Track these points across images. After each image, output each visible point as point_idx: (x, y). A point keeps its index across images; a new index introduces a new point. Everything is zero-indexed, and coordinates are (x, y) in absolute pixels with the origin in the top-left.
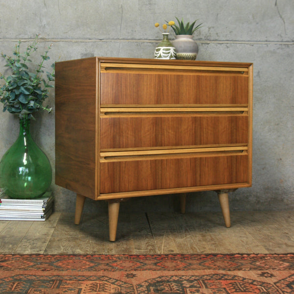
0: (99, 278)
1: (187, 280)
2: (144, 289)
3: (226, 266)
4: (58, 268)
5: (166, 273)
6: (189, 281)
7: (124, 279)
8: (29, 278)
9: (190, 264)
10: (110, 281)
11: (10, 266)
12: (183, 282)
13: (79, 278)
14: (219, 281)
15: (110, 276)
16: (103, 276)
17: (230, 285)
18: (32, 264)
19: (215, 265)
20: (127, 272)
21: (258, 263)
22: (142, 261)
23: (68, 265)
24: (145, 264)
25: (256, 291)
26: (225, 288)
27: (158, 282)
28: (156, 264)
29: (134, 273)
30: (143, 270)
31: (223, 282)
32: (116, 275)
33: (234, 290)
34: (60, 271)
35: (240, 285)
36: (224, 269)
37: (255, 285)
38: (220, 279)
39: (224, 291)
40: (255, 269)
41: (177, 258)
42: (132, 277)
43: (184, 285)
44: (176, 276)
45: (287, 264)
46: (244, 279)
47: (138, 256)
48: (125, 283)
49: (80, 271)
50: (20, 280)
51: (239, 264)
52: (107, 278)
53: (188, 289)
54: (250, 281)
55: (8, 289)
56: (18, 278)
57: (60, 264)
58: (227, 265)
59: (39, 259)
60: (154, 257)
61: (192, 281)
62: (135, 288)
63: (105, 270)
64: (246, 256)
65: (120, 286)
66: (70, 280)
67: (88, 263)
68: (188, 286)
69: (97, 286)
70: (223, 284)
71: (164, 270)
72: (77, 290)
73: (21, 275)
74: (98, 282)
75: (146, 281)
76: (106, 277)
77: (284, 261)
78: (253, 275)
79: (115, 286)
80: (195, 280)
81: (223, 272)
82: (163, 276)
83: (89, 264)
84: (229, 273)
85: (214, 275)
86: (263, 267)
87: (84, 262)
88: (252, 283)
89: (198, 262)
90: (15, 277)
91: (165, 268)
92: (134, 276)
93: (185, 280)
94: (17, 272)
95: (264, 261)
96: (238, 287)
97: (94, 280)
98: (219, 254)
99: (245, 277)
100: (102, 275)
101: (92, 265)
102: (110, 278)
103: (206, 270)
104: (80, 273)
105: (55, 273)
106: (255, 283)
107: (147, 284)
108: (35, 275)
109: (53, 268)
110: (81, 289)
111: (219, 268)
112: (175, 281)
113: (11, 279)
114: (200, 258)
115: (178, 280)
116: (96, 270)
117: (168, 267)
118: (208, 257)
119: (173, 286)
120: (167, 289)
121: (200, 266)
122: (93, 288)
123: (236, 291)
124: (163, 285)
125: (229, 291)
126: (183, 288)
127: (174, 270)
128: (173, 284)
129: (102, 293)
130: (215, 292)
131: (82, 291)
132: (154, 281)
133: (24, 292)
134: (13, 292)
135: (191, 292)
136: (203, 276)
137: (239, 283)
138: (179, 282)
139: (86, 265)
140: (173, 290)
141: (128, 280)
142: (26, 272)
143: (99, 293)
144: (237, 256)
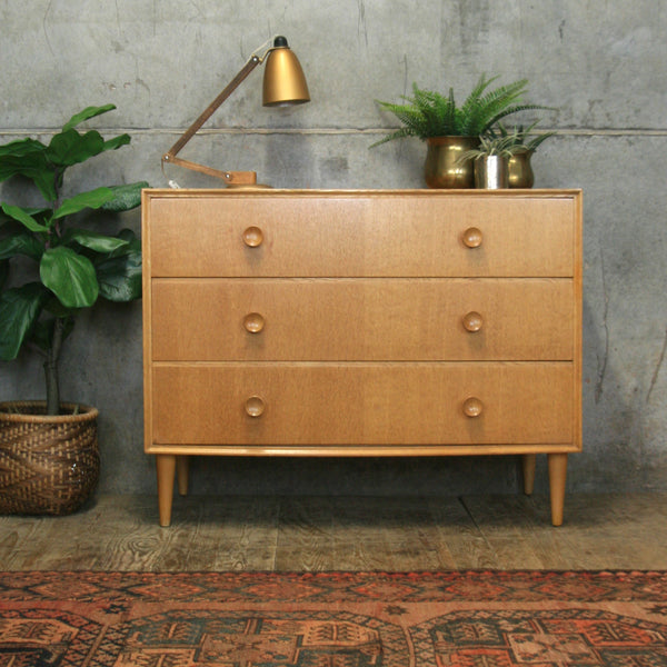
0: (334, 616)
1: (510, 620)
2: (425, 636)
3: (585, 594)
4: (251, 597)
5: (465, 605)
6: (512, 620)
7: (384, 616)
8: (197, 615)
10: (356, 619)
11: (155, 595)
12: (501, 622)
13: (296, 615)
14: (570, 621)
15: (356, 612)
16: (342, 613)
17: (594, 628)
19: (561, 592)
20: (389, 604)
21: (647, 589)
22: (414, 583)
25: (643, 639)
26: (582, 635)
27: (450, 622)
28: (443, 589)
29: (403, 605)
30: (419, 601)
31: (580, 624)
32: (367, 608)
33: (600, 638)
34: (255, 602)
35: (613, 628)
36: (579, 599)
37: (642, 628)
38: (572, 618)
39: (581, 639)
40: (640, 598)
42: (399, 614)
43: (502, 628)
44: (485, 611)
46: (620, 617)
47: (406, 574)
48: (387, 623)
49: (294, 601)
50: (181, 619)
51: (610, 590)
52: (349, 616)
53: (510, 636)
54: (632, 622)
55: (161, 636)
56: (177, 616)
57: (253, 590)
58: (585, 591)
59: (209, 580)
60: (441, 574)
61: (516, 621)
62: (406, 633)
63: (343, 600)
64: (621, 574)
65: (377, 629)
66: (278, 618)
67: (307, 588)
68: (510, 629)
69: (332, 630)
70: (578, 625)
71: (461, 600)
72: (294, 638)
73: (182, 611)
74: (332, 623)
75: (427, 622)
76: (348, 613)
78: (638, 610)
79: (368, 630)
80: (523, 618)
81: (578, 605)
82: (458, 612)
83: (309, 590)
84: (591, 606)
85: (560, 611)
86: (657, 595)
88: (636, 626)
89: (526, 584)
90: (170, 614)
91: (461, 596)
92: (402, 611)
93: (504, 618)
94: (171, 604)
96: (609, 633)
97: (325, 620)
98: (567, 571)
99: (621, 614)
100: (338, 609)
102: (356, 615)
103: (543, 602)
104: (295, 606)
105: (247, 606)
106: (642, 625)
107: (430, 626)
108: (207, 610)
109: (241, 596)
110: (303, 635)
111: (570, 597)
112: (483, 620)
113: (162, 617)
114: (532, 579)
115: (490, 618)
116: (326, 601)
117: (468, 594)
118: (547, 576)
119: (481, 629)
120: (469, 635)
121: (532, 593)
122: (325, 633)
123: (604, 640)
124: (460, 627)
125: (592, 640)
126: (502, 633)
127: (480, 600)
128: (481, 625)
129: (345, 643)
130: (563, 642)
131: (305, 639)
132: (442, 621)
133: (193, 641)
134: (170, 641)
135: (517, 641)
136: (540, 612)
137: (611, 625)
138: (492, 622)
139: (305, 590)
140: (481, 638)
141: (391, 618)
142: (190, 606)
143: (338, 643)
144: (604, 574)
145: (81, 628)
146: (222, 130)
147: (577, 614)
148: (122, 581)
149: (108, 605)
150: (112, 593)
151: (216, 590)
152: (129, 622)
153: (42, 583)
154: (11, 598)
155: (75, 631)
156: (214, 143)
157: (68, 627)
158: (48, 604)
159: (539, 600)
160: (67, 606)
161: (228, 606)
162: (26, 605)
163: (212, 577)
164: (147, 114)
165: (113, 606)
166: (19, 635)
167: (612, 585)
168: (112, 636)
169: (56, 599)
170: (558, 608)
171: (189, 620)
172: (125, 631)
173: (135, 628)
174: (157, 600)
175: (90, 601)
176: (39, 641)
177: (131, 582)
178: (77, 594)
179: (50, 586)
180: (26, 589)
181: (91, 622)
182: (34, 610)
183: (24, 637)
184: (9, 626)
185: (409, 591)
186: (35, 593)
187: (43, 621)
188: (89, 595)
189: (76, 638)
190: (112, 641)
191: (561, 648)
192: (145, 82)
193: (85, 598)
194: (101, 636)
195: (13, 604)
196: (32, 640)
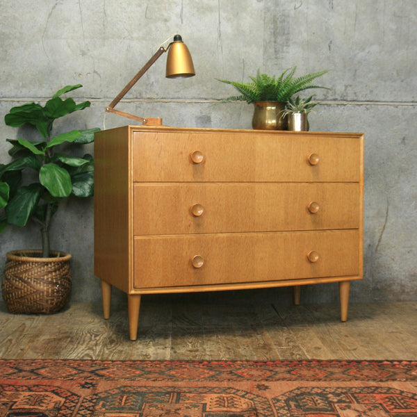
0: (225, 390)
1: (332, 393)
2: (283, 405)
3: (376, 376)
4: (171, 378)
5: (305, 384)
6: (335, 394)
7: (256, 391)
8: (139, 390)
10: (238, 393)
11: (112, 375)
12: (328, 396)
13: (200, 390)
14: (371, 394)
15: (238, 388)
16: (229, 388)
17: (387, 400)
19: (362, 375)
20: (257, 382)
21: (414, 373)
22: (271, 368)
23: (183, 374)
24: (277, 373)
26: (381, 404)
27: (297, 395)
28: (289, 372)
29: (266, 384)
30: (276, 381)
31: (378, 396)
32: (244, 385)
33: (393, 407)
34: (175, 381)
35: (399, 400)
36: (374, 380)
38: (372, 393)
39: (380, 407)
40: (412, 380)
41: (313, 365)
42: (265, 389)
43: (330, 399)
44: (318, 388)
46: (402, 392)
47: (265, 362)
48: (258, 396)
49: (199, 380)
50: (129, 392)
51: (391, 373)
52: (234, 391)
53: (336, 405)
54: (410, 395)
55: (117, 404)
56: (127, 391)
57: (173, 373)
58: (376, 374)
59: (145, 366)
60: (286, 363)
61: (338, 395)
62: (271, 402)
63: (229, 380)
64: (396, 363)
65: (252, 399)
66: (190, 392)
68: (335, 400)
69: (224, 400)
70: (377, 398)
71: (302, 380)
72: (201, 405)
73: (130, 386)
74: (224, 395)
75: (283, 395)
76: (233, 388)
78: (411, 387)
79: (247, 400)
80: (342, 393)
81: (375, 384)
82: (301, 388)
84: (382, 384)
85: (364, 388)
88: (412, 398)
89: (340, 370)
90: (122, 389)
91: (301, 377)
92: (266, 388)
93: (330, 393)
94: (123, 382)
96: (397, 403)
97: (219, 393)
98: (363, 361)
99: (402, 390)
100: (226, 386)
102: (238, 390)
103: (352, 382)
104: (200, 384)
105: (170, 383)
107: (285, 398)
108: (145, 387)
109: (165, 377)
110: (206, 404)
111: (368, 378)
112: (317, 394)
113: (117, 391)
114: (342, 366)
115: (321, 393)
116: (218, 380)
117: (305, 376)
118: (351, 364)
119: (317, 401)
120: (310, 404)
121: (344, 376)
122: (220, 402)
123: (395, 408)
124: (304, 398)
125: (387, 408)
126: (330, 403)
127: (313, 381)
128: (317, 398)
129: (233, 410)
130: (370, 410)
131: (208, 406)
132: (292, 394)
133: (137, 408)
134: (123, 408)
135: (341, 408)
136: (351, 388)
137: (397, 397)
138: (323, 395)
139: (205, 373)
140: (318, 406)
141: (260, 392)
142: (134, 383)
143: (229, 409)
144: (385, 362)
145: (66, 398)
146: (141, 100)
147: (375, 390)
148: (92, 366)
149: (83, 382)
150: (86, 374)
151: (149, 373)
152: (96, 395)
153: (43, 368)
154: (23, 377)
155: (63, 400)
156: (136, 107)
157: (58, 397)
158: (46, 382)
159: (350, 380)
160: (58, 383)
161: (157, 384)
162: (32, 382)
163: (147, 364)
164: (99, 91)
165: (87, 383)
166: (27, 403)
167: (392, 370)
168: (86, 405)
169: (51, 379)
170: (362, 386)
171: (134, 393)
172: (94, 401)
173: (101, 399)
174: (113, 379)
175: (72, 379)
176: (40, 408)
177: (97, 367)
178: (64, 375)
179: (47, 369)
180: (32, 371)
181: (73, 394)
182: (37, 386)
183: (31, 405)
184: (21, 397)
185: (269, 373)
186: (38, 374)
187: (42, 393)
188: (71, 375)
189: (63, 405)
190: (86, 408)
191: (369, 413)
192: (99, 72)
193: (69, 378)
194: (79, 404)
195: (24, 382)
196: (35, 407)
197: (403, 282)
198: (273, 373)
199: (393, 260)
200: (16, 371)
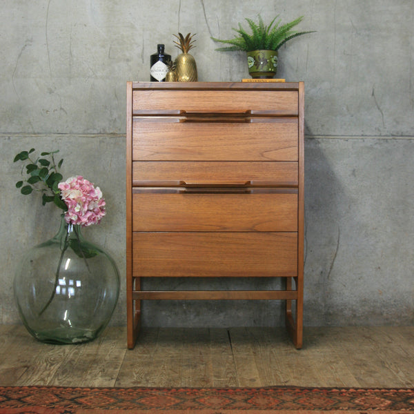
3: (322, 405)
4: (141, 406)
9: (284, 402)
11: (89, 404)
18: (112, 400)
19: (310, 403)
20: (216, 411)
21: (357, 401)
22: (231, 397)
23: (152, 402)
24: (235, 401)
28: (246, 401)
30: (232, 409)
34: (143, 409)
36: (320, 408)
40: (354, 408)
41: (269, 393)
45: (389, 402)
49: (165, 409)
51: (337, 402)
57: (143, 401)
59: (119, 393)
60: (245, 390)
63: (191, 408)
64: (344, 390)
67: (173, 399)
71: (256, 408)
77: (386, 397)
86: (362, 406)
87: (169, 398)
89: (292, 398)
91: (256, 406)
95: (363, 398)
98: (314, 388)
101: (177, 401)
103: (300, 411)
109: (136, 405)
111: (315, 407)
114: (295, 394)
116: (181, 409)
117: (259, 405)
118: (303, 392)
121: (294, 404)
127: (265, 409)
139: (171, 401)
144: (334, 390)
148: (72, 394)
149: (63, 411)
150: (65, 402)
151: (123, 401)
153: (29, 396)
154: (11, 406)
158: (30, 408)
159: (298, 409)
160: (41, 411)
162: (19, 410)
163: (121, 392)
165: (65, 412)
167: (338, 398)
169: (35, 405)
174: (89, 408)
175: (53, 408)
177: (77, 395)
178: (47, 402)
179: (33, 396)
180: (19, 400)
185: (228, 402)
186: (24, 402)
193: (51, 406)
195: (11, 410)
197: (354, 307)
198: (232, 401)
199: (345, 286)
200: (5, 399)
